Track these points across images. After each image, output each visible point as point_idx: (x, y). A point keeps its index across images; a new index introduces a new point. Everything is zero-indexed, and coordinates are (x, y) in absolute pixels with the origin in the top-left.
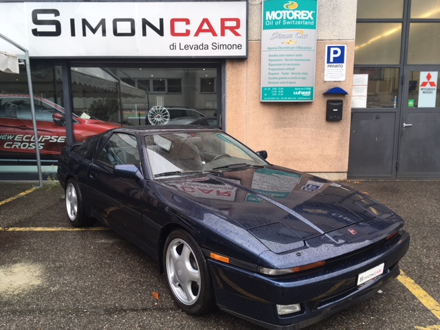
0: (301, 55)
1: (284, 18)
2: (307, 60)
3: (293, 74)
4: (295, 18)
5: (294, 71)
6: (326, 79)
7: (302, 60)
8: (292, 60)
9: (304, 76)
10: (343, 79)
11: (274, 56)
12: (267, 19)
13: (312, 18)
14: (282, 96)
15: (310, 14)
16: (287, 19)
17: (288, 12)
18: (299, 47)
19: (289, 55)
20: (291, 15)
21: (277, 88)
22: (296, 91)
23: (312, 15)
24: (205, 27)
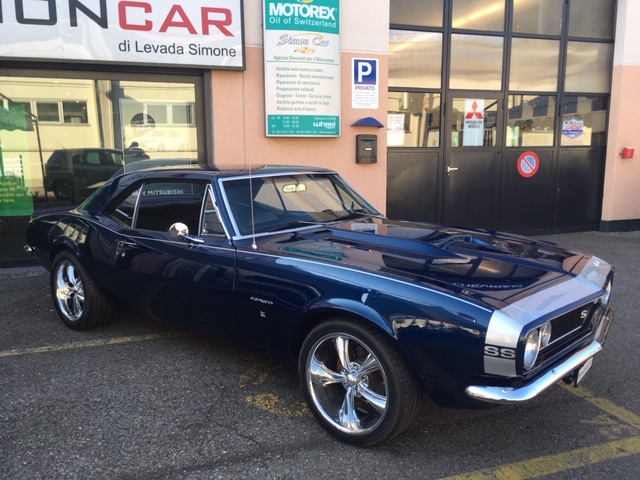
0: (321, 71)
1: (296, 15)
2: (329, 78)
3: (311, 96)
4: (312, 16)
5: (312, 93)
6: (355, 106)
7: (323, 77)
8: (309, 77)
9: (326, 100)
10: (375, 106)
11: (284, 69)
12: (271, 14)
13: (333, 18)
14: (297, 129)
15: (331, 12)
16: (300, 17)
17: (302, 7)
18: (318, 59)
19: (304, 70)
20: (305, 11)
21: (290, 116)
22: (316, 121)
23: (334, 13)
24: (177, 18)
